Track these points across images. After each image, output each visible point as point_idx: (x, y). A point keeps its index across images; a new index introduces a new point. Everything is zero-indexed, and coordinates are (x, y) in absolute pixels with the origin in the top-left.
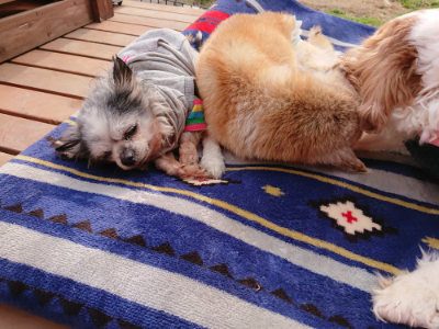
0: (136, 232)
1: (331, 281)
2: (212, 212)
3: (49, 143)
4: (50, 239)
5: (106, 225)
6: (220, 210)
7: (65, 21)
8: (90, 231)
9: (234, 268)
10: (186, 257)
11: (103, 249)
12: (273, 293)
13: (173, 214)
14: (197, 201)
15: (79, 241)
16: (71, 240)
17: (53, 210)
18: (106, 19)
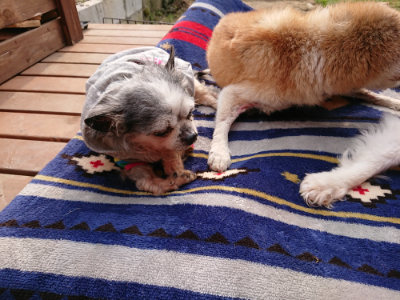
0: (183, 228)
1: (371, 243)
2: (244, 200)
3: (66, 160)
5: (153, 227)
6: (251, 197)
8: (140, 234)
9: (288, 247)
10: (240, 243)
11: (159, 248)
12: (331, 262)
13: (210, 207)
14: (222, 192)
15: (131, 245)
16: (125, 244)
17: (97, 222)
18: (77, 42)
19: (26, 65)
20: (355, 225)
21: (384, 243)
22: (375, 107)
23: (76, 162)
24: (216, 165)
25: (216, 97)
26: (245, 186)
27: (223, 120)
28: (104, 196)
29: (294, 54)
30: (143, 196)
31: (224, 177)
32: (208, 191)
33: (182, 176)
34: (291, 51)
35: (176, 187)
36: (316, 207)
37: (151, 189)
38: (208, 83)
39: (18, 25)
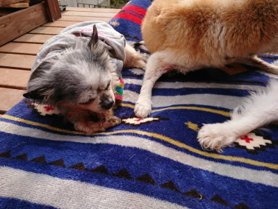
0: (98, 164)
1: (250, 184)
2: (152, 143)
3: (27, 105)
4: (33, 175)
5: (75, 161)
6: (158, 140)
7: (29, 22)
8: (64, 166)
9: (179, 184)
10: (140, 179)
11: (75, 179)
12: (212, 199)
13: (124, 147)
14: (137, 135)
15: (55, 175)
16: (50, 174)
17: (34, 154)
18: (56, 20)
19: (18, 34)
20: (238, 168)
21: (260, 185)
22: (266, 74)
23: (34, 106)
24: (139, 113)
25: (146, 62)
26: (155, 131)
27: (149, 79)
28: (48, 133)
29: (202, 25)
30: (77, 135)
31: (141, 123)
32: (125, 134)
33: (109, 121)
34: (200, 23)
35: (103, 129)
36: (209, 150)
37: (84, 130)
38: (142, 51)
39: (12, 6)
